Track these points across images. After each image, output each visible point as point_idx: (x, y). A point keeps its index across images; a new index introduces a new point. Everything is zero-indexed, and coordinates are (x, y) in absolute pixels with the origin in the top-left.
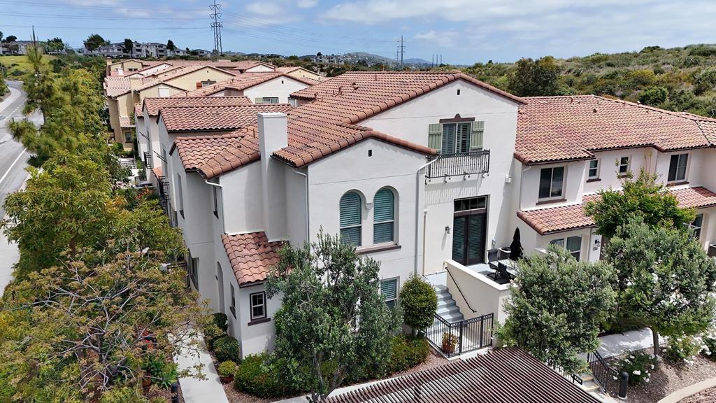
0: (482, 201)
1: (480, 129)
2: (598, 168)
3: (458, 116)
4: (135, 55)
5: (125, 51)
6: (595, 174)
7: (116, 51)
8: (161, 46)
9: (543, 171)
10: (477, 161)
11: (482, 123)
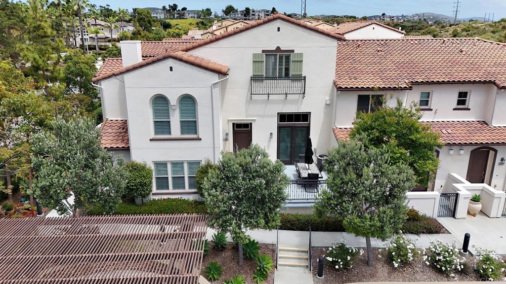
0: (305, 117)
1: (299, 59)
2: (430, 99)
3: (278, 48)
4: (250, 18)
5: (245, 16)
6: (427, 105)
7: (240, 15)
8: (268, 12)
9: (360, 97)
10: (298, 84)
11: (301, 55)
